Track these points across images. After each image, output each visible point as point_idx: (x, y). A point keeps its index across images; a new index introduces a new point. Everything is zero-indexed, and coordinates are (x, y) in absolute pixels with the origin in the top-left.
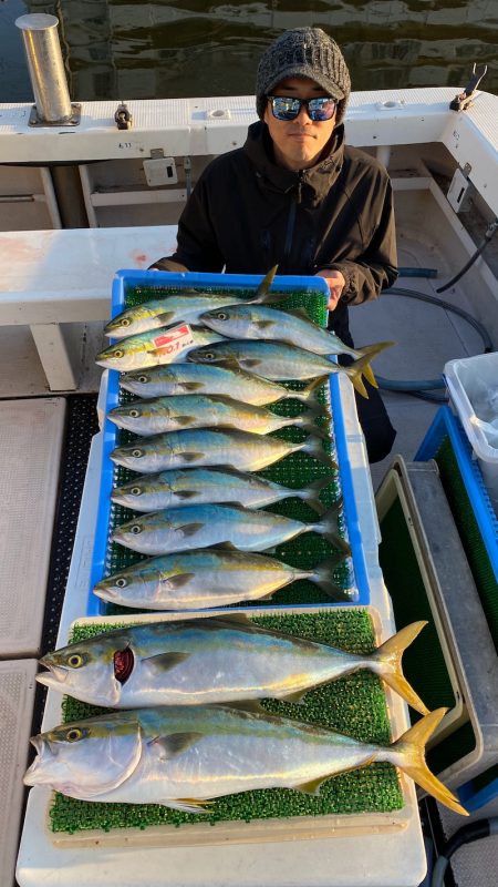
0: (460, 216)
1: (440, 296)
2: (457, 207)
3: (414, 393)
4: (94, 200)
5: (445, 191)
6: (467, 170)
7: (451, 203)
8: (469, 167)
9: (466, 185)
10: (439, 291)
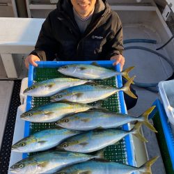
0: (167, 22)
1: (158, 51)
2: (166, 19)
3: (146, 88)
4: (30, 7)
5: (162, 12)
6: (170, 6)
7: (163, 17)
8: (171, 5)
9: (170, 11)
10: (157, 49)
